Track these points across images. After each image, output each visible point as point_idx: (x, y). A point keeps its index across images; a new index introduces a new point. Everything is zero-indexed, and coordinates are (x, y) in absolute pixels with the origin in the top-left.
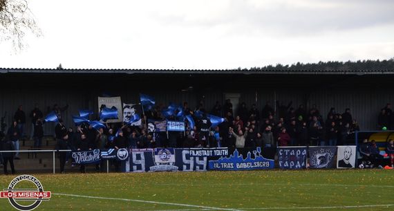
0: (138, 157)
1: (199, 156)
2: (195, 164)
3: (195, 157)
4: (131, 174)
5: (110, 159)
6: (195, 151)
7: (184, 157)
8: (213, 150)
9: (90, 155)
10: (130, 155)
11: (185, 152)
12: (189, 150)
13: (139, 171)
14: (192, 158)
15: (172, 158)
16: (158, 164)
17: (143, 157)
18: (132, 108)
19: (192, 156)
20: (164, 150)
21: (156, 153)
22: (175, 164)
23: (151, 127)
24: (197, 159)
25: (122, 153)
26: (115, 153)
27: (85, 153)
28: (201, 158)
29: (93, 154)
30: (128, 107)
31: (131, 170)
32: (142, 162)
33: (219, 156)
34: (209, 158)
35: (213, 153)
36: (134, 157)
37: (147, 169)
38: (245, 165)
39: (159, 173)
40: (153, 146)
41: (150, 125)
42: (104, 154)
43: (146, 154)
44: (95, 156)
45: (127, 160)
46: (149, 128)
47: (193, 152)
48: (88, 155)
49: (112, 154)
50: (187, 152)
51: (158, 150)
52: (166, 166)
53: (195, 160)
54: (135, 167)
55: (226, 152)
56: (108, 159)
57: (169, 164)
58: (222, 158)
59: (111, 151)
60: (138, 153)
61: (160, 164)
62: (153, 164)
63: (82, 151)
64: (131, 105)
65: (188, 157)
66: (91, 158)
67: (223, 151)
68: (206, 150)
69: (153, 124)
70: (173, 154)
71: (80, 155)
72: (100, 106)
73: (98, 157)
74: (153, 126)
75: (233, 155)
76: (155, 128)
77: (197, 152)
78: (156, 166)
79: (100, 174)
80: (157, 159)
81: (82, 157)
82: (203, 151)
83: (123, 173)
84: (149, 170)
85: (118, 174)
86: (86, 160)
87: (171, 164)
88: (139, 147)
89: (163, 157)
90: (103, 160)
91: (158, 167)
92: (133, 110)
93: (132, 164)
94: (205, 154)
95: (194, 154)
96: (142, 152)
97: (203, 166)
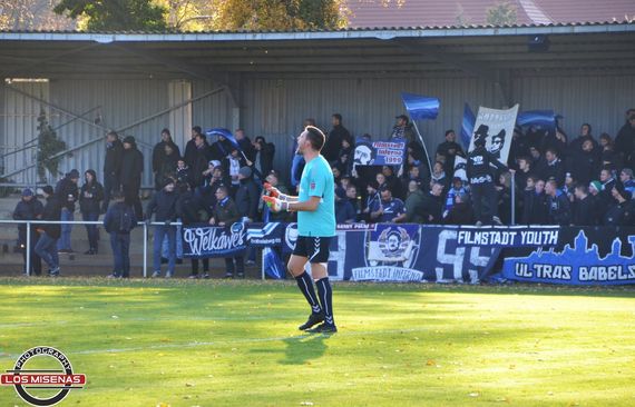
1: (481, 246)
2: (467, 266)
3: (469, 247)
6: (473, 232)
7: (442, 246)
8: (518, 231)
9: (223, 237)
11: (446, 235)
12: (459, 230)
14: (461, 251)
16: (373, 264)
17: (342, 243)
19: (462, 244)
20: (394, 228)
22: (417, 265)
24: (475, 251)
26: (280, 232)
27: (213, 231)
29: (229, 234)
32: (340, 257)
33: (534, 247)
35: (518, 237)
37: (348, 275)
38: (602, 274)
42: (255, 233)
43: (349, 236)
44: (234, 238)
47: (468, 235)
48: (218, 234)
49: (272, 235)
50: (452, 235)
52: (393, 268)
53: (467, 256)
55: (554, 237)
57: (400, 264)
58: (539, 253)
59: (271, 227)
61: (380, 263)
62: (362, 263)
65: (451, 247)
66: (226, 242)
67: (547, 233)
68: (500, 231)
71: (202, 234)
73: (241, 242)
75: (572, 246)
77: (478, 236)
78: (367, 268)
80: (374, 251)
81: (204, 240)
82: (492, 233)
84: (351, 276)
86: (213, 246)
87: (407, 264)
89: (388, 246)
94: (498, 240)
95: (467, 241)
96: (341, 233)
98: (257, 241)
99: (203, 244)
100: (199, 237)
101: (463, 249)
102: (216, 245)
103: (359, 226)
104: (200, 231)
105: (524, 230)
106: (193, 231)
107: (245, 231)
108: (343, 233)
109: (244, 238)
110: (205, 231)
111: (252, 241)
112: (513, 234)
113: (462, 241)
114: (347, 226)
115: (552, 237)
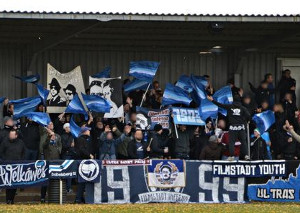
0: (118, 175)
1: (231, 176)
2: (221, 191)
4: (104, 206)
5: (65, 180)
6: (224, 165)
7: (202, 177)
8: (257, 164)
9: (29, 171)
10: (103, 172)
11: (204, 168)
12: (213, 164)
13: (119, 202)
14: (216, 180)
15: (180, 179)
16: (154, 189)
17: (126, 175)
18: (105, 85)
19: (217, 175)
20: (165, 163)
21: (151, 169)
22: (185, 190)
23: (142, 121)
24: (226, 181)
25: (88, 168)
26: (74, 167)
27: (20, 167)
28: (234, 179)
29: (33, 169)
30: (99, 84)
31: (105, 199)
32: (125, 186)
33: (269, 177)
34: (249, 179)
35: (257, 169)
36: (110, 175)
37: (134, 198)
39: (156, 206)
40: (145, 155)
41: (141, 117)
42: (54, 168)
43: (131, 170)
44: (38, 172)
45: (97, 180)
46: (138, 122)
47: (220, 167)
48: (25, 169)
49: (69, 170)
50: (208, 168)
51: (155, 163)
52: (168, 193)
53: (221, 183)
54: (111, 195)
55: (283, 169)
56: (62, 178)
57: (172, 190)
58: (273, 180)
59: (67, 163)
60: (117, 168)
61: (158, 189)
62: (145, 189)
63: (13, 162)
64: (103, 80)
65: (209, 177)
66: (31, 176)
67: (277, 166)
68: (244, 164)
69: (146, 116)
70: (181, 170)
71: (11, 170)
72: (49, 81)
73: (44, 175)
74: (145, 119)
75: (295, 175)
76: (149, 122)
77: (227, 168)
78: (150, 193)
79: (46, 206)
80: (152, 179)
81: (14, 174)
82: (238, 166)
83: (88, 206)
84: (138, 199)
85: (80, 207)
86: (21, 179)
87: (177, 190)
88: (120, 157)
89: (162, 176)
90: (52, 181)
91: (154, 194)
92: (107, 90)
93: (105, 189)
94: (243, 172)
95: (220, 172)
96: (124, 167)
97: (236, 193)
98: (56, 175)
99: (12, 177)
100: (9, 172)
101: (218, 178)
102: (24, 177)
103: (137, 161)
104: (9, 167)
105: (261, 164)
106: (4, 167)
107: (47, 166)
108: (126, 167)
109: (47, 172)
110: (13, 167)
111: (53, 175)
112: (254, 167)
113: (217, 172)
114: (129, 162)
115: (281, 169)
